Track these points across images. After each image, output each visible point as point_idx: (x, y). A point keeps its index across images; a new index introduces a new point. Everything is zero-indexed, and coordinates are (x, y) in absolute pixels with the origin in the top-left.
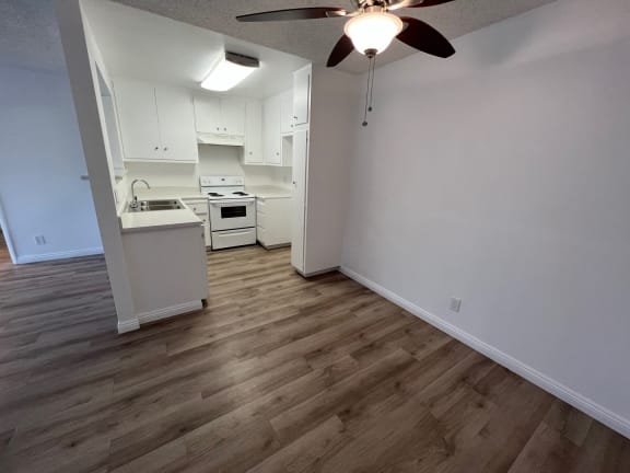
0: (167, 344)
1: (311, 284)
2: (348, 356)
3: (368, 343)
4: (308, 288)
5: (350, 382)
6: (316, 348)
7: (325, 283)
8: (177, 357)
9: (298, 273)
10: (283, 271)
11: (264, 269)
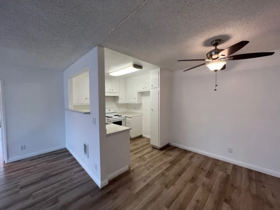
0: (128, 188)
1: (163, 152)
2: (205, 178)
3: (207, 171)
4: (164, 154)
5: (216, 188)
6: (191, 178)
7: (169, 150)
8: (139, 194)
9: (154, 148)
10: (147, 148)
11: (139, 148)
